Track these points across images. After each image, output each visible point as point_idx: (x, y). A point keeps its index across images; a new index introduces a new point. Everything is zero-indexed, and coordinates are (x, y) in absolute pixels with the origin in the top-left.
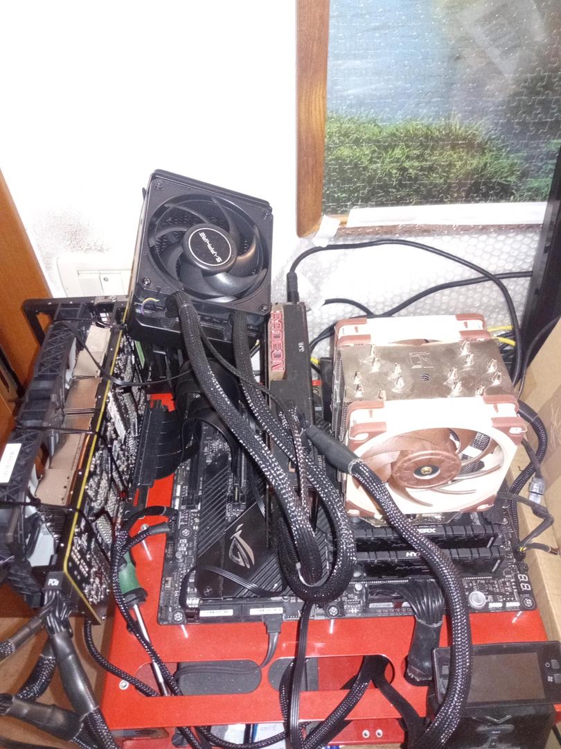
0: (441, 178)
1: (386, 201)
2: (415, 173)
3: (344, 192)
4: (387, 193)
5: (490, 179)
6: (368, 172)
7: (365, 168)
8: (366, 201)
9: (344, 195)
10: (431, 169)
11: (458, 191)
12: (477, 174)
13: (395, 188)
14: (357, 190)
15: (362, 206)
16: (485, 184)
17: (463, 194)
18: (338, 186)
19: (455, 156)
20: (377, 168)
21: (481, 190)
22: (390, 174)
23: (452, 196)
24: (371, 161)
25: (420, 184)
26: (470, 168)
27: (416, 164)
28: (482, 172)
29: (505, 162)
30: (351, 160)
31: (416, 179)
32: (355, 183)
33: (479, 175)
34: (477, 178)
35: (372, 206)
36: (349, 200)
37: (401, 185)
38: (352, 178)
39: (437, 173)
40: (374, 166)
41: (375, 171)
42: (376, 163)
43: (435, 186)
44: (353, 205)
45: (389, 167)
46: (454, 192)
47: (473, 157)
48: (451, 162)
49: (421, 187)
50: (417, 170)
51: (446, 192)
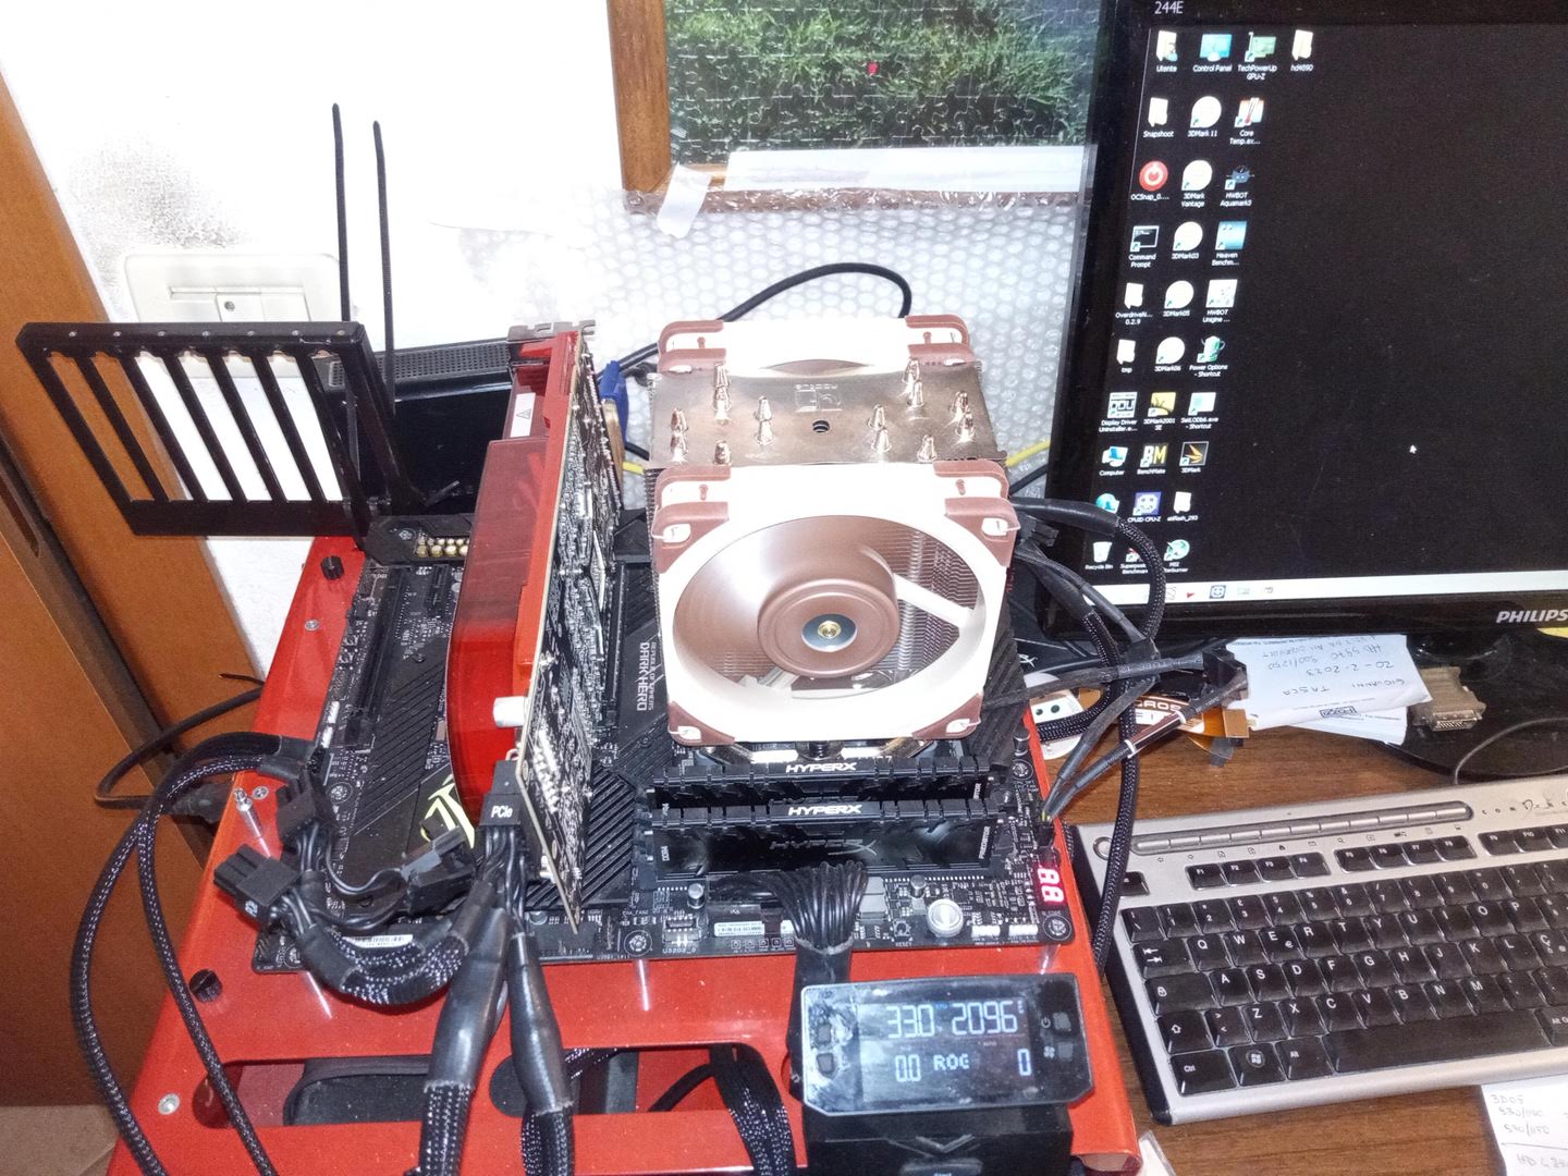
0: (911, 88)
1: (803, 137)
2: (857, 76)
3: (711, 114)
4: (805, 121)
5: (1012, 91)
6: (760, 70)
7: (754, 62)
8: (764, 135)
9: (715, 121)
10: (890, 68)
11: (949, 119)
12: (985, 80)
13: (818, 107)
14: (741, 110)
15: (755, 147)
16: (1002, 104)
17: (961, 126)
18: (701, 101)
19: (935, 39)
20: (778, 62)
21: (996, 116)
22: (805, 77)
23: (938, 129)
24: (764, 47)
25: (870, 101)
26: (968, 68)
27: (858, 55)
28: (994, 74)
29: (1042, 58)
30: (723, 44)
31: (861, 89)
32: (736, 94)
33: (989, 83)
34: (985, 89)
35: (776, 147)
36: (726, 131)
37: (830, 102)
38: (728, 84)
39: (902, 76)
40: (771, 58)
41: (774, 68)
42: (774, 50)
43: (901, 105)
44: (736, 144)
45: (802, 61)
46: (941, 121)
47: (972, 41)
48: (928, 53)
49: (873, 107)
50: (860, 69)
51: (924, 119)
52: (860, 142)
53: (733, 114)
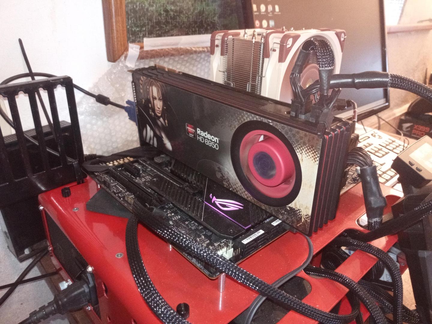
0: (185, 18)
1: (162, 33)
3: (137, 27)
4: (161, 28)
5: (207, 19)
7: (147, 10)
8: (151, 34)
9: (138, 29)
10: (180, 11)
13: (164, 24)
14: (144, 25)
15: (149, 37)
16: (205, 22)
17: (197, 29)
18: (134, 22)
20: (154, 10)
21: (204, 26)
22: (160, 14)
23: (192, 30)
24: (150, 5)
26: (197, 12)
27: (173, 8)
28: (203, 13)
29: (211, 8)
30: (139, 4)
31: (174, 18)
32: (143, 20)
33: (202, 16)
34: (201, 18)
35: (154, 37)
36: (141, 33)
37: (167, 23)
38: (141, 17)
39: (183, 14)
40: (151, 9)
41: (153, 12)
42: (152, 6)
43: (184, 23)
44: (144, 36)
45: (160, 9)
46: (193, 27)
47: (198, 4)
49: (177, 24)
50: (174, 12)
51: (188, 28)
52: (175, 35)
53: (142, 27)
